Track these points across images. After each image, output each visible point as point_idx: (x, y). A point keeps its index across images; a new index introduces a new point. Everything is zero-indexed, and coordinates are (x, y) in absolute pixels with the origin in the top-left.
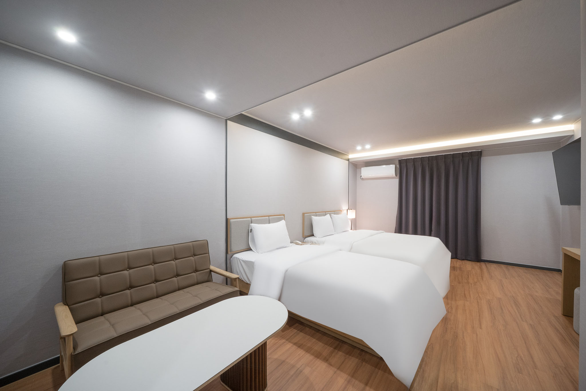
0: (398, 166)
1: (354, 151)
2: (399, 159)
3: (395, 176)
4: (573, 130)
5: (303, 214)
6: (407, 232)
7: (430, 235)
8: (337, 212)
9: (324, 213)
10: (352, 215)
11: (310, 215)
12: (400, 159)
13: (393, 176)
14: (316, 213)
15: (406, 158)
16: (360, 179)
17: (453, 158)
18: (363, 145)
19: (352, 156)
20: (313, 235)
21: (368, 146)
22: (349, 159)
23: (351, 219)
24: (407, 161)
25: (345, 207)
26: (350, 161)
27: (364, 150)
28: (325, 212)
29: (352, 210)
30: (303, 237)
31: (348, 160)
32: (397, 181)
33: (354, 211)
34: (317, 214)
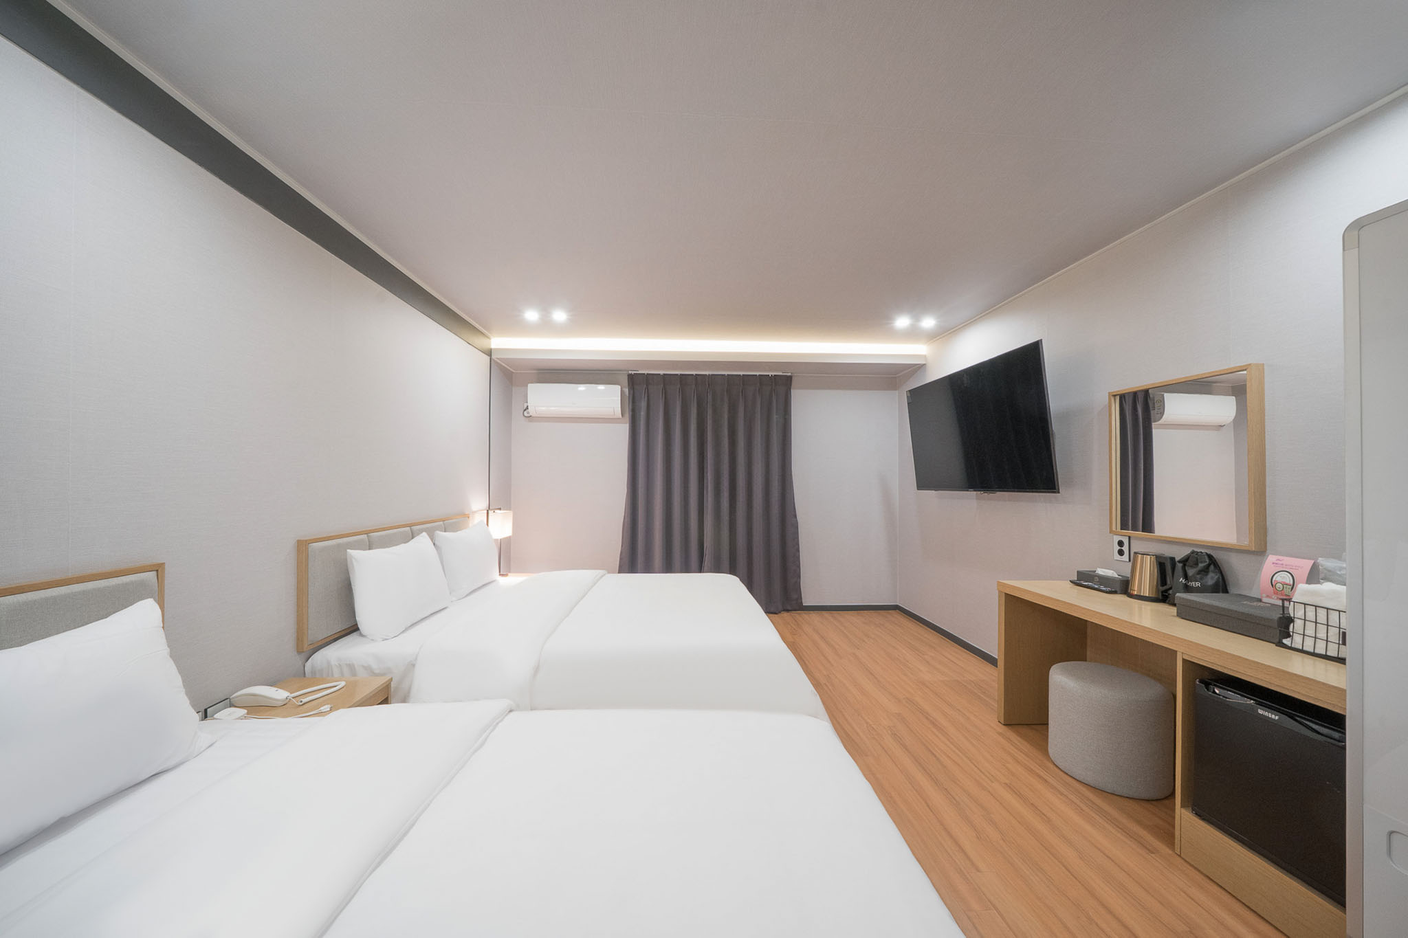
0: (626, 390)
1: (515, 325)
2: (630, 372)
3: (620, 416)
4: (925, 356)
5: (302, 547)
6: (648, 569)
7: (700, 570)
8: (453, 521)
9: (407, 531)
10: (501, 526)
11: (339, 545)
12: (633, 372)
13: (615, 417)
14: (367, 533)
15: (646, 372)
16: (523, 418)
17: (743, 384)
18: (545, 306)
19: (498, 342)
20: (354, 629)
21: (560, 316)
22: (491, 349)
23: (497, 540)
24: (648, 377)
25: (478, 503)
26: (492, 357)
27: (545, 327)
28: (410, 525)
29: (502, 511)
30: (299, 652)
31: (489, 353)
32: (624, 429)
33: (510, 514)
34: (372, 538)
